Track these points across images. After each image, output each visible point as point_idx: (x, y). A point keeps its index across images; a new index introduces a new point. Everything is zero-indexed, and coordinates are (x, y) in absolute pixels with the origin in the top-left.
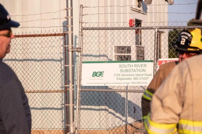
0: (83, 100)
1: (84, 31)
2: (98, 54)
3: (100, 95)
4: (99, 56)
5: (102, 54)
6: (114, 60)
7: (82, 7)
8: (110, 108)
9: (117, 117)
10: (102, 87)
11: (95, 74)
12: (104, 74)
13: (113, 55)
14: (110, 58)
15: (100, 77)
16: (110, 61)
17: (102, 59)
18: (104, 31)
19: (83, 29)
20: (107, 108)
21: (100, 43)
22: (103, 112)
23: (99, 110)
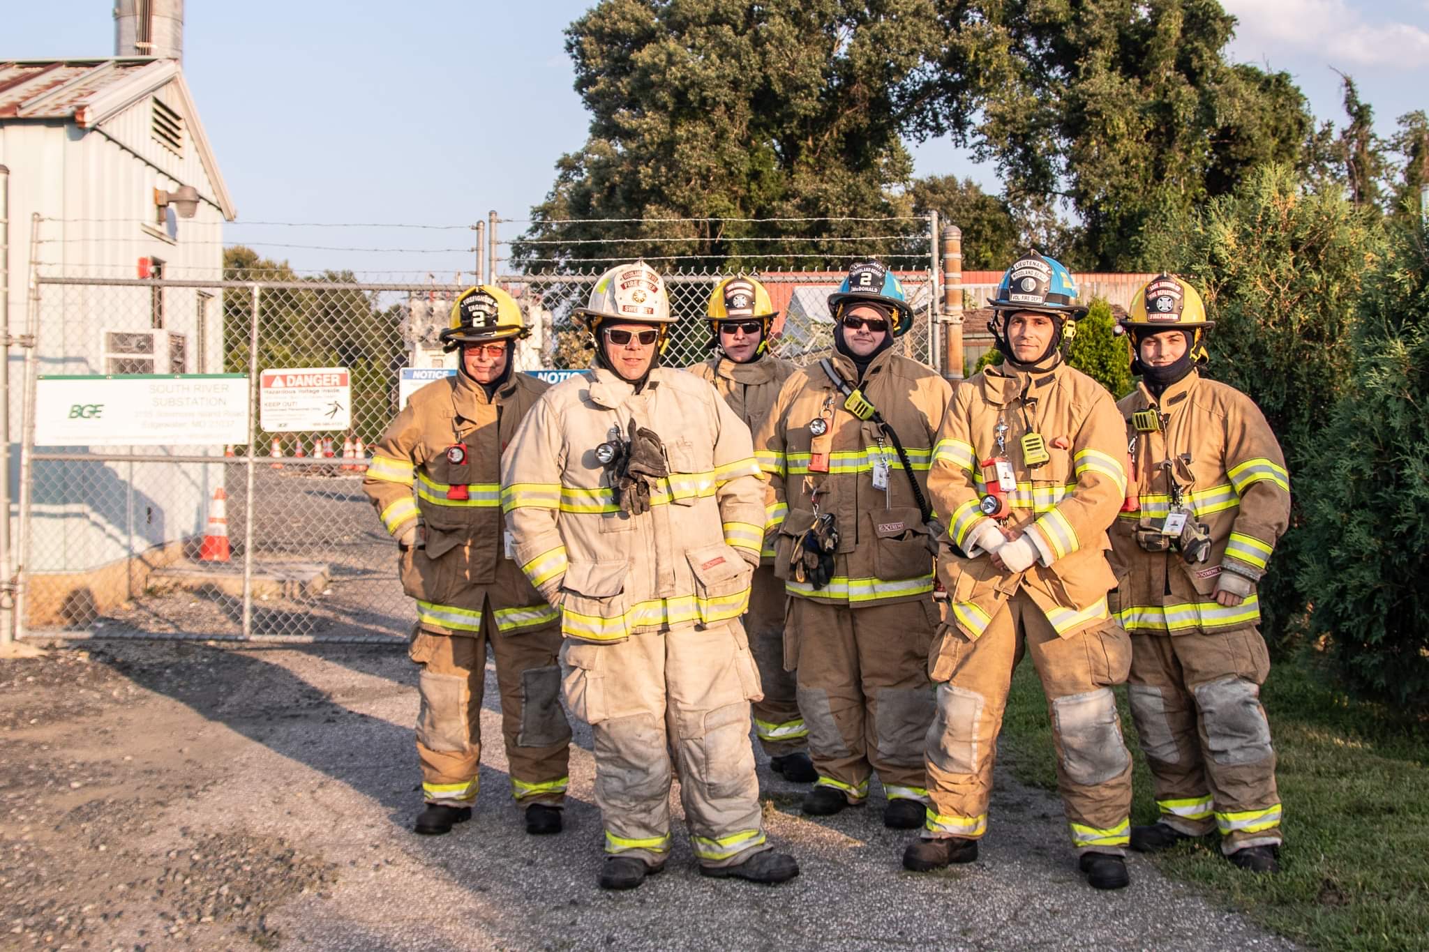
0: (41, 485)
1: (43, 287)
2: (60, 355)
3: (65, 471)
4: (65, 360)
5: (73, 353)
6: (103, 373)
7: (37, 218)
8: (109, 522)
9: (110, 536)
10: (74, 449)
11: (78, 412)
12: (105, 412)
13: (101, 357)
14: (94, 367)
15: (93, 419)
16: (95, 376)
17: (72, 368)
18: (80, 287)
19: (42, 281)
20: (87, 509)
21: (66, 322)
22: (76, 521)
23: (65, 516)
